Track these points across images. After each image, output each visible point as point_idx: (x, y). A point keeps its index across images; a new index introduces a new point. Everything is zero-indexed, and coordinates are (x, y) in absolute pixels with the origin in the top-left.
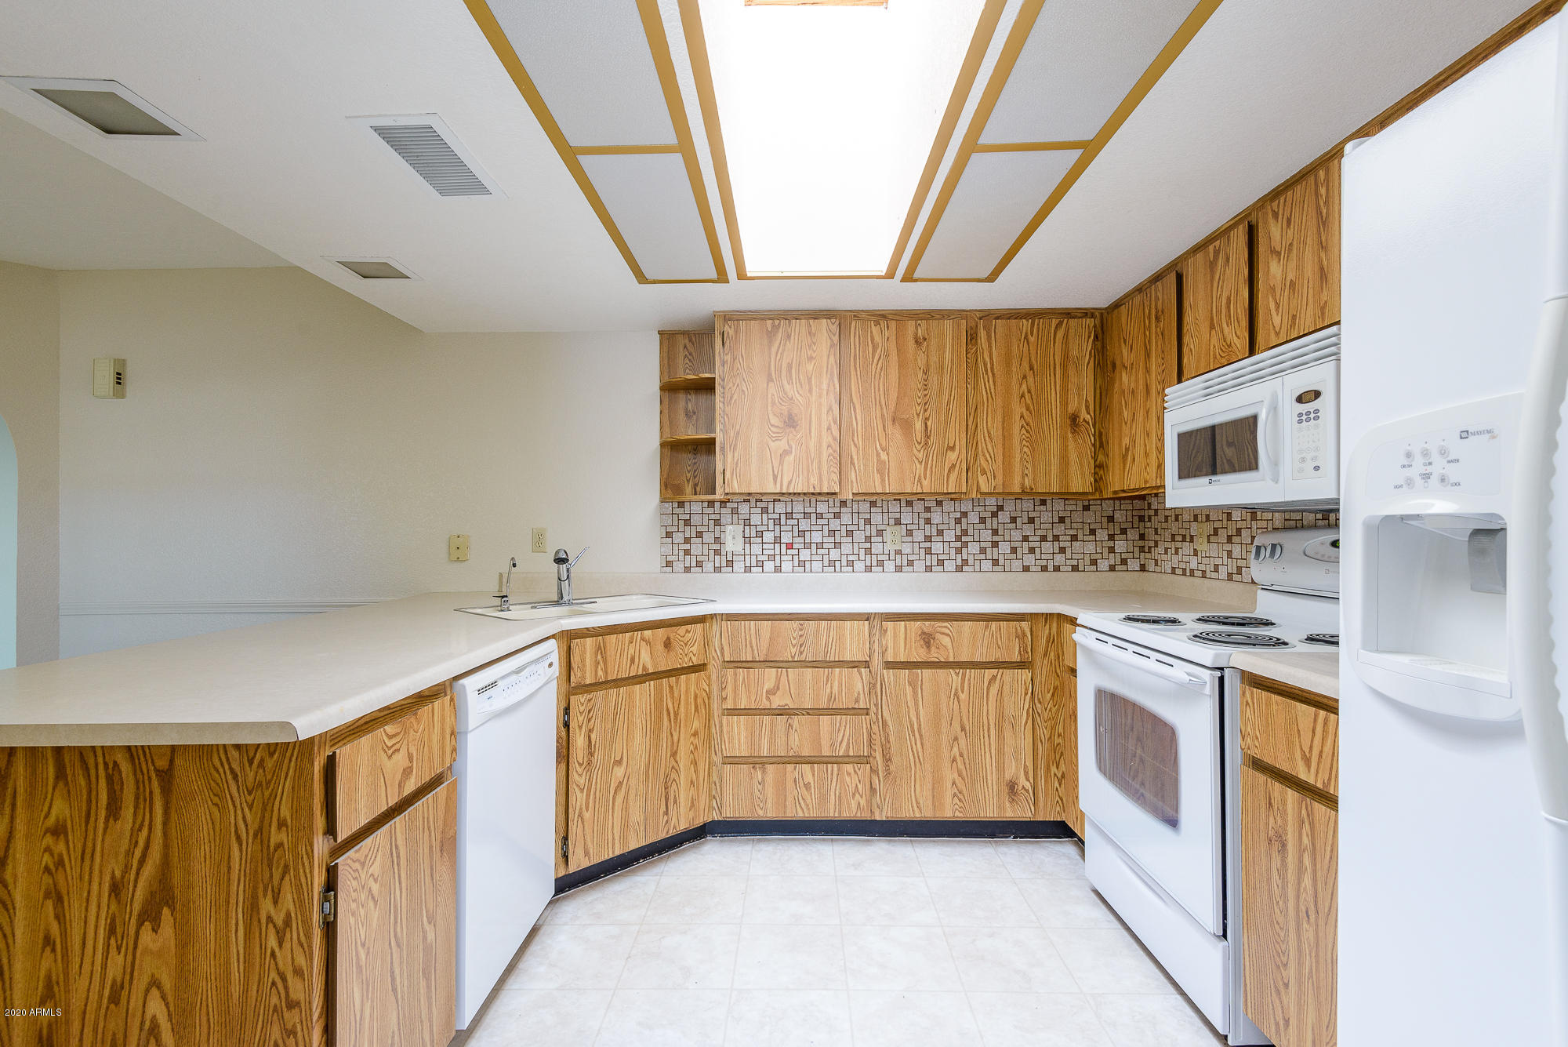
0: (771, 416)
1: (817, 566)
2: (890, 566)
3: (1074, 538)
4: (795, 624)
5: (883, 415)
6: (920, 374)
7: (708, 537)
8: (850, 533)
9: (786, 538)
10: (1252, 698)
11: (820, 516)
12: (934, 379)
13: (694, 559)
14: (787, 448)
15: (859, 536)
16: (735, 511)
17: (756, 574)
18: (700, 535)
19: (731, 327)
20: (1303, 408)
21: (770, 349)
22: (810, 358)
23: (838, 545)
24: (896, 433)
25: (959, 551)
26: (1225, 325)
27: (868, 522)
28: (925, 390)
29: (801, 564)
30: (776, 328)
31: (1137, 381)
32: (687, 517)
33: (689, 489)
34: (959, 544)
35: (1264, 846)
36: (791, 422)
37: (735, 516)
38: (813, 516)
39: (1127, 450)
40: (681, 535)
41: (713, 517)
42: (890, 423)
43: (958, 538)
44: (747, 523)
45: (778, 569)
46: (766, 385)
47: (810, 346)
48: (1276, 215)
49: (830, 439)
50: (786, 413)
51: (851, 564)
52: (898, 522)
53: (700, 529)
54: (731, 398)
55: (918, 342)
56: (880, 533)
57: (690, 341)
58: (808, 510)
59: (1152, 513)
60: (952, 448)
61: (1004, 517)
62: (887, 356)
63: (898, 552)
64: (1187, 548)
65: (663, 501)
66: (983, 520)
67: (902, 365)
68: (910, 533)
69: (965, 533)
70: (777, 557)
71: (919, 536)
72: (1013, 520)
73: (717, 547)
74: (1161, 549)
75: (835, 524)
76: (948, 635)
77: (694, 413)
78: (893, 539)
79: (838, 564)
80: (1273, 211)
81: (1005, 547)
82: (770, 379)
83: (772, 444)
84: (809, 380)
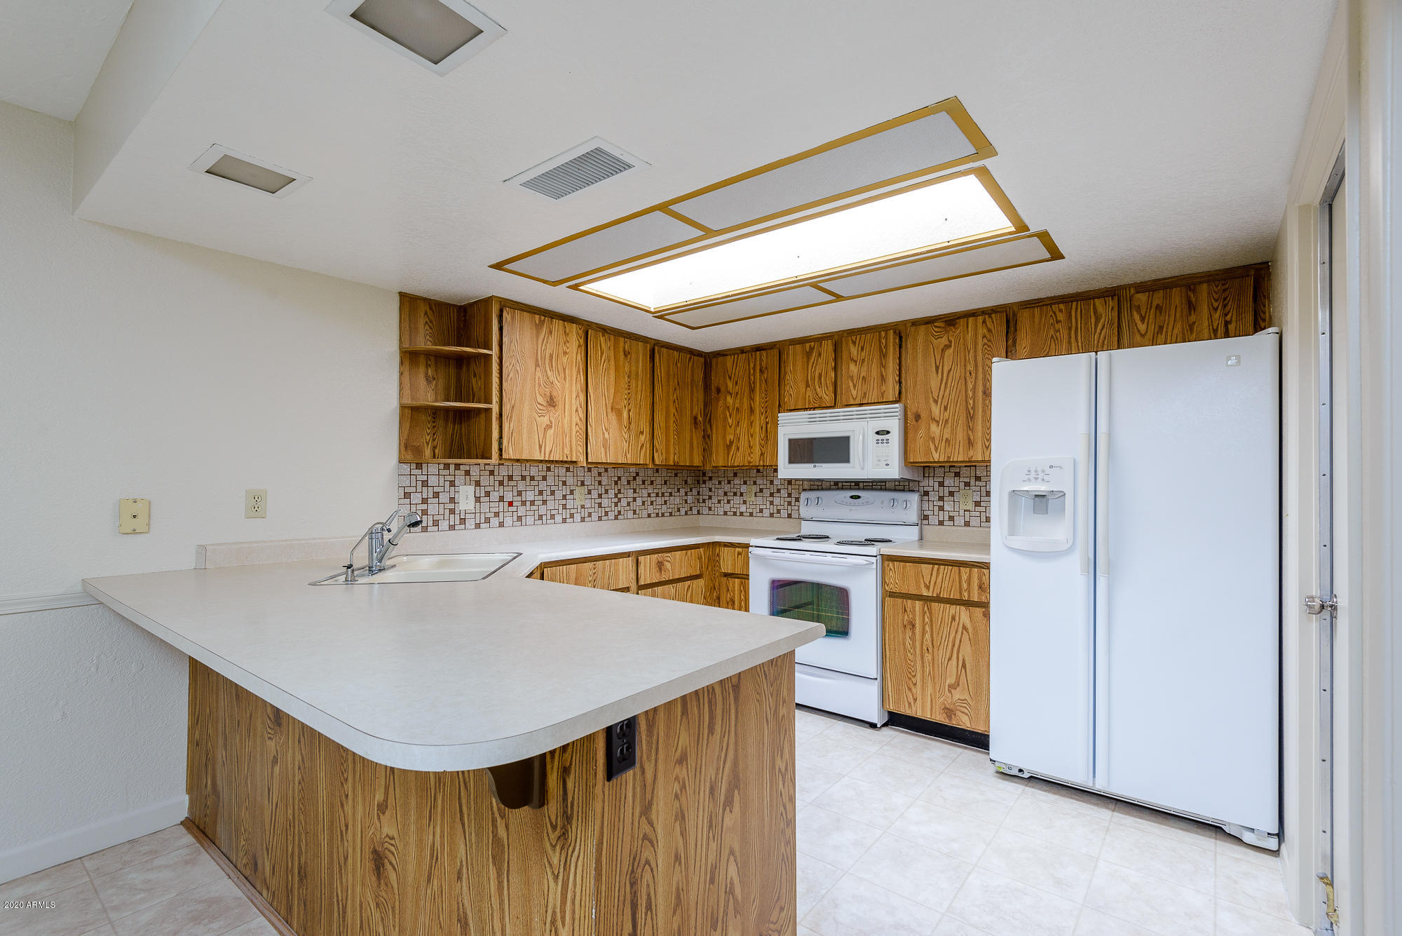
0: (538, 396)
1: (530, 520)
2: (577, 517)
3: (671, 494)
4: (590, 565)
5: (606, 405)
6: (626, 378)
7: (444, 498)
8: (553, 493)
9: (508, 497)
10: (894, 567)
11: (532, 478)
12: (633, 383)
13: (431, 518)
14: (549, 423)
15: (559, 495)
16: (467, 473)
17: (485, 531)
18: (436, 495)
19: (508, 314)
20: (880, 437)
21: (537, 339)
22: (565, 353)
23: (545, 502)
24: (613, 417)
25: (616, 505)
26: (817, 387)
27: (564, 483)
28: (629, 389)
29: (519, 518)
30: (542, 323)
31: (741, 403)
32: (425, 478)
33: (428, 452)
34: (616, 500)
35: (901, 629)
36: (552, 402)
37: (468, 477)
38: (528, 478)
39: (731, 443)
40: (419, 495)
41: (448, 478)
42: (610, 410)
43: (616, 496)
44: (478, 484)
45: (501, 525)
46: (534, 369)
47: (565, 343)
48: (854, 343)
49: (578, 419)
50: (548, 395)
51: (553, 517)
52: (583, 484)
53: (436, 489)
54: (508, 375)
55: (626, 355)
56: (572, 492)
57: (431, 308)
58: (524, 473)
59: (706, 478)
60: (642, 433)
61: (639, 480)
62: (609, 361)
63: (583, 507)
64: (737, 500)
65: (401, 462)
66: (629, 482)
67: (617, 370)
68: (589, 492)
69: (619, 491)
70: (501, 514)
71: (595, 494)
72: (644, 482)
73: (452, 506)
74: (715, 500)
75: (543, 485)
76: (669, 562)
77: (434, 379)
78: (580, 496)
79: (544, 518)
80: (852, 341)
81: (639, 501)
82: (537, 365)
83: (538, 419)
84: (564, 370)
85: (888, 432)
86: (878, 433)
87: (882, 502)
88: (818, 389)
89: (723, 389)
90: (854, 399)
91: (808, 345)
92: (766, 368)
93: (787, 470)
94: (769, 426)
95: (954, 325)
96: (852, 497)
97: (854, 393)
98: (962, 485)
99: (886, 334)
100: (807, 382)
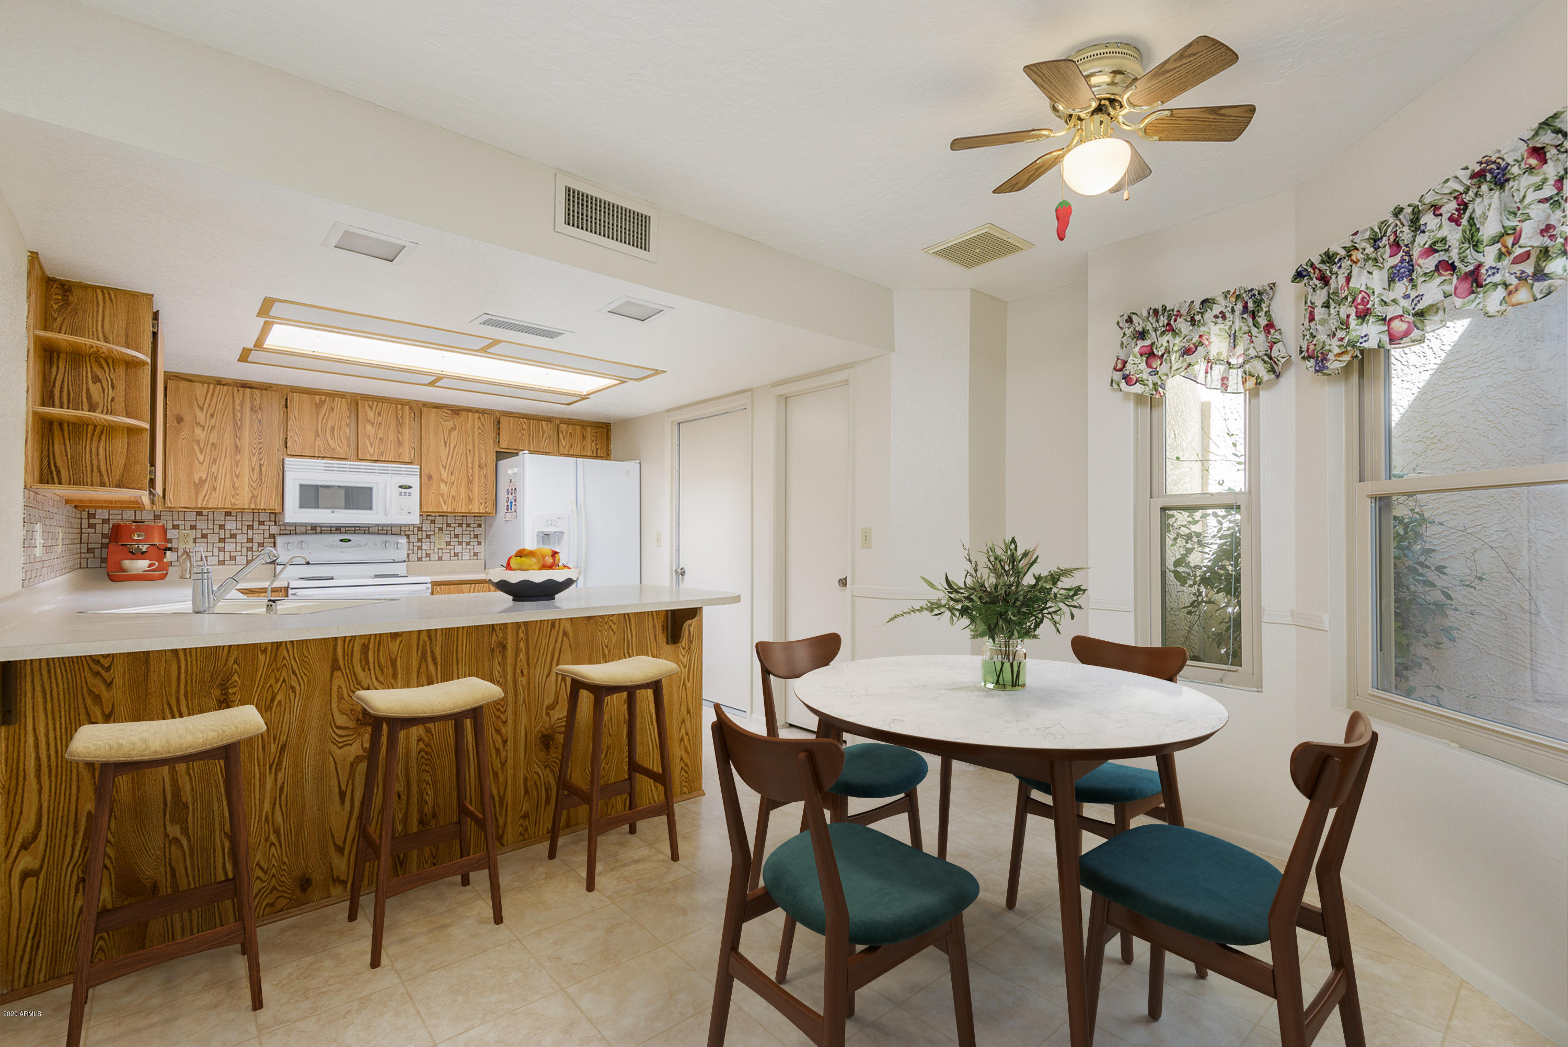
85: (410, 487)
86: (401, 487)
87: (375, 544)
88: (330, 442)
89: (187, 418)
90: (371, 456)
91: (317, 398)
92: (260, 409)
93: (294, 513)
94: (264, 469)
95: (458, 415)
96: (342, 540)
97: (371, 450)
98: (437, 530)
99: (402, 408)
100: (317, 432)
